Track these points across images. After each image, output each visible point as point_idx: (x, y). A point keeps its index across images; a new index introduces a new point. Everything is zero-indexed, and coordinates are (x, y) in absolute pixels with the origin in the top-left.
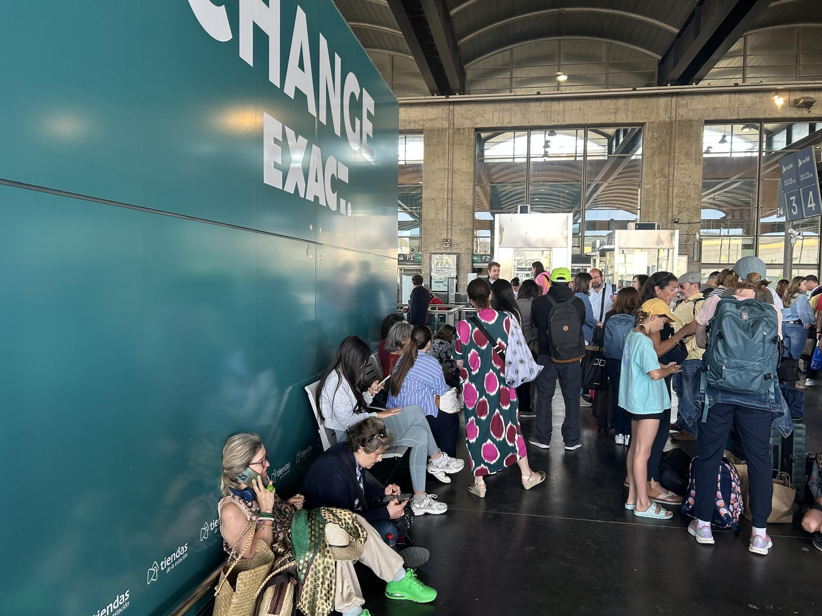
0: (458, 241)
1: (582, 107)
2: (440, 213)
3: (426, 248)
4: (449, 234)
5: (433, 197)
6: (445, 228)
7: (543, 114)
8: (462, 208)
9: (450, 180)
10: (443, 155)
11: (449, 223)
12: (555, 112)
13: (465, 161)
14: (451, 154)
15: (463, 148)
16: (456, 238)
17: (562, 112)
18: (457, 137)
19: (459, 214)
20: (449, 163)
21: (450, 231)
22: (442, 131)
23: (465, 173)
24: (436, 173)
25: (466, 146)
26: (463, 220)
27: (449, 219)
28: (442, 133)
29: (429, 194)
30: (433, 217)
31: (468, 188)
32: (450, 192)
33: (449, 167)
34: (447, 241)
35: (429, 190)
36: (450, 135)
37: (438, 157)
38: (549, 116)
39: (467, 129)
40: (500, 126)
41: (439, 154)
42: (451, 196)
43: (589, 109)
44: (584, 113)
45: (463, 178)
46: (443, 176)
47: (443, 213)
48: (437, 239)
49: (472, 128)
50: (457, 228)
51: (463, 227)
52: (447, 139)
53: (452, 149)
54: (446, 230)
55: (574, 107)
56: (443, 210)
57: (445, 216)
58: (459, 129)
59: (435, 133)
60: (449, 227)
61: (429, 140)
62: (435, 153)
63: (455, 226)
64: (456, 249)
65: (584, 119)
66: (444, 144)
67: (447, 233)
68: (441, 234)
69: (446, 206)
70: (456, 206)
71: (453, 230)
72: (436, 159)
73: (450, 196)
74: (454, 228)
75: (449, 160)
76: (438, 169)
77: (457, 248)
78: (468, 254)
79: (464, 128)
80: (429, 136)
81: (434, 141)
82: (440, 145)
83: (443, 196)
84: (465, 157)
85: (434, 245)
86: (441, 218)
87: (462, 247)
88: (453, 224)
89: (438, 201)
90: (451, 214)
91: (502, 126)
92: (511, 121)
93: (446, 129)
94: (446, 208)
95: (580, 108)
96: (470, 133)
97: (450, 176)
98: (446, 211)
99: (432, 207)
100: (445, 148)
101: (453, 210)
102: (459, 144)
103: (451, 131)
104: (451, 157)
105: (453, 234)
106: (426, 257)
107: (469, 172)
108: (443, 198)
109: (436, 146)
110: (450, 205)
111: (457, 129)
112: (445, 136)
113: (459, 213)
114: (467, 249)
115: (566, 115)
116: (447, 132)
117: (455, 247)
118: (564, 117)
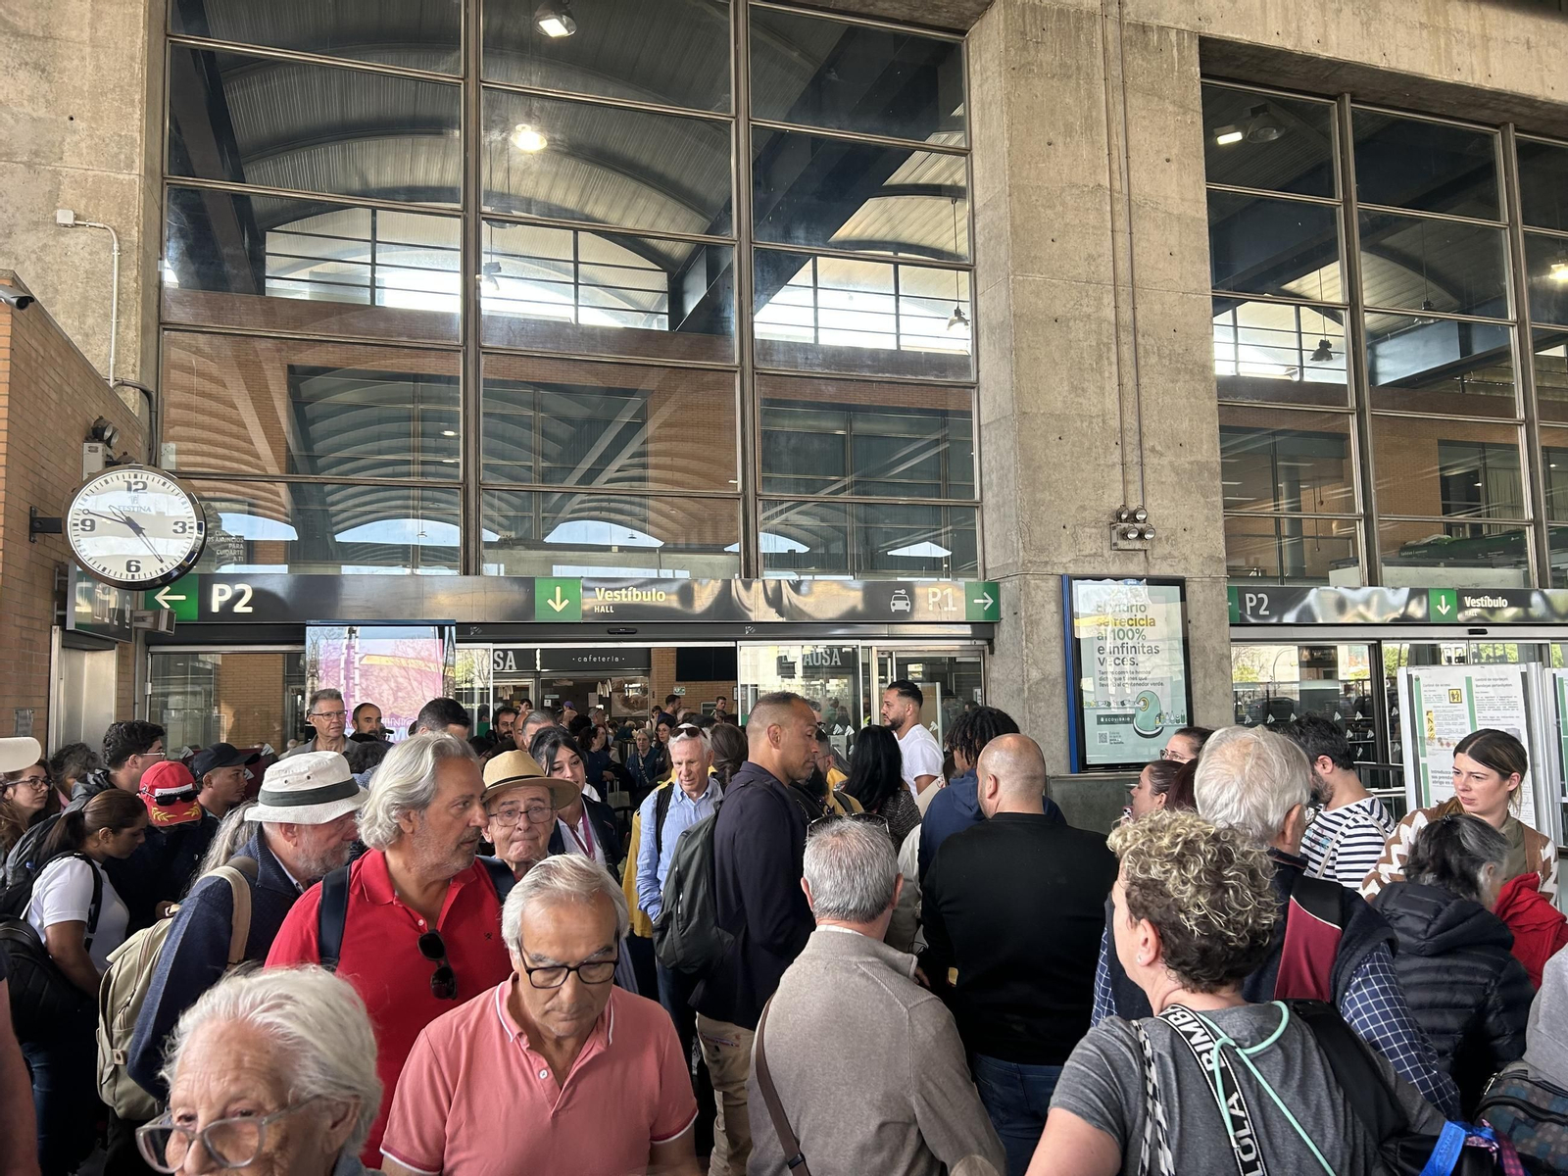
0: (1170, 523)
1: (1532, 38)
2: (1091, 388)
3: (1041, 550)
4: (1134, 488)
5: (1059, 310)
6: (1116, 457)
7: (1425, 33)
8: (1179, 371)
9: (1122, 240)
10: (1089, 126)
11: (1132, 438)
12: (1458, 36)
13: (1174, 166)
14: (1121, 128)
15: (1163, 111)
16: (1161, 508)
17: (1478, 42)
18: (1136, 61)
19: (1168, 399)
20: (1115, 167)
21: (1134, 474)
22: (1079, 20)
23: (1179, 218)
24: (1064, 204)
25: (1174, 102)
26: (1186, 425)
27: (1131, 421)
28: (1079, 29)
29: (1038, 295)
30: (1059, 404)
31: (1194, 285)
32: (1124, 296)
33: (1117, 185)
34: (1132, 517)
35: (1038, 278)
36: (1111, 48)
37: (1069, 131)
38: (1443, 46)
39: (1173, 36)
40: (1289, 47)
41: (1071, 119)
42: (1130, 313)
43: (1552, 51)
44: (1540, 62)
45: (1173, 240)
46: (1092, 219)
47: (1102, 388)
48: (1083, 508)
49: (1190, 33)
50: (1165, 461)
51: (1184, 461)
52: (1100, 62)
53: (1120, 108)
54: (1119, 468)
55: (1511, 33)
56: (1101, 373)
57: (1111, 402)
58: (1144, 29)
59: (1052, 25)
60: (1133, 457)
61: (1025, 48)
62: (1053, 112)
63: (1153, 450)
64: (1164, 558)
65: (1543, 82)
66: (1089, 79)
67: (1125, 483)
68: (1100, 487)
69: (1114, 359)
70: (1153, 360)
71: (1148, 471)
72: (1059, 141)
73: (1126, 315)
74: (1151, 460)
75: (1115, 153)
76: (1073, 185)
77: (1169, 556)
78: (1215, 580)
79: (1161, 28)
80: (1024, 33)
81: (1046, 57)
82: (1073, 83)
83: (1099, 308)
84: (1175, 151)
85: (1074, 536)
86: (1095, 411)
87: (1187, 550)
88: (1148, 444)
89: (1078, 330)
90: (1132, 396)
91: (1299, 50)
92: (1325, 36)
93: (1092, 15)
94: (1115, 368)
95: (1528, 42)
96: (1186, 53)
97: (1122, 223)
98: (1115, 380)
99: (1057, 356)
100: (1090, 96)
101: (1144, 381)
102: (1151, 92)
103: (1112, 29)
104: (1122, 143)
105: (1149, 488)
106: (1039, 597)
107: (1193, 219)
108: (1100, 321)
109: (1055, 83)
110: (1127, 352)
111: (1136, 26)
112: (1090, 44)
113: (1166, 392)
114: (1211, 558)
115: (1492, 54)
116: (1098, 27)
117: (1161, 549)
118: (1486, 61)
